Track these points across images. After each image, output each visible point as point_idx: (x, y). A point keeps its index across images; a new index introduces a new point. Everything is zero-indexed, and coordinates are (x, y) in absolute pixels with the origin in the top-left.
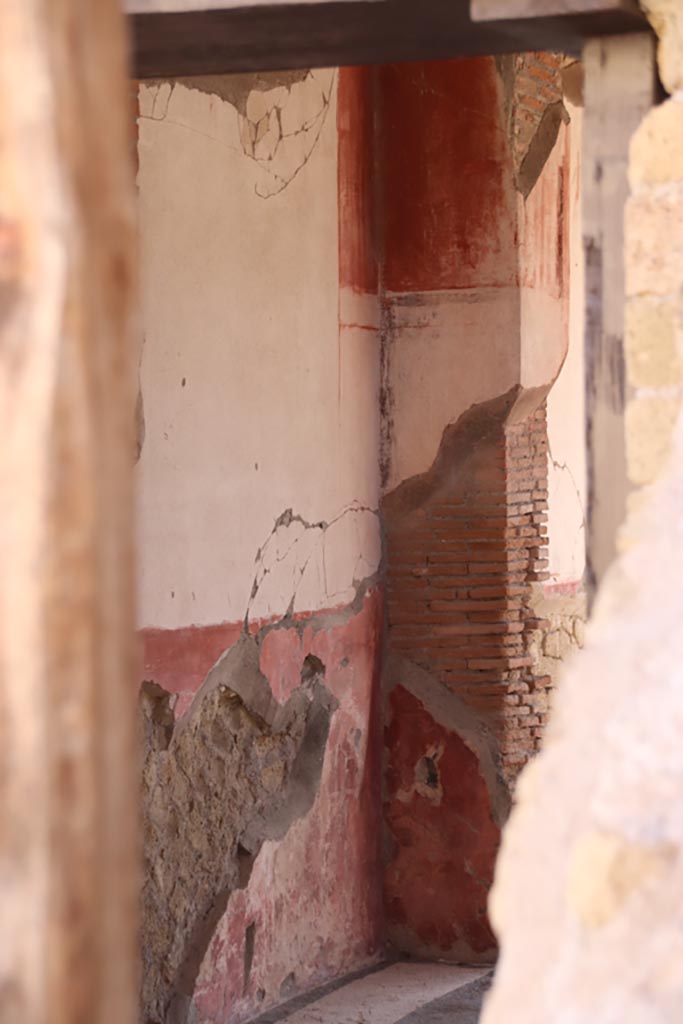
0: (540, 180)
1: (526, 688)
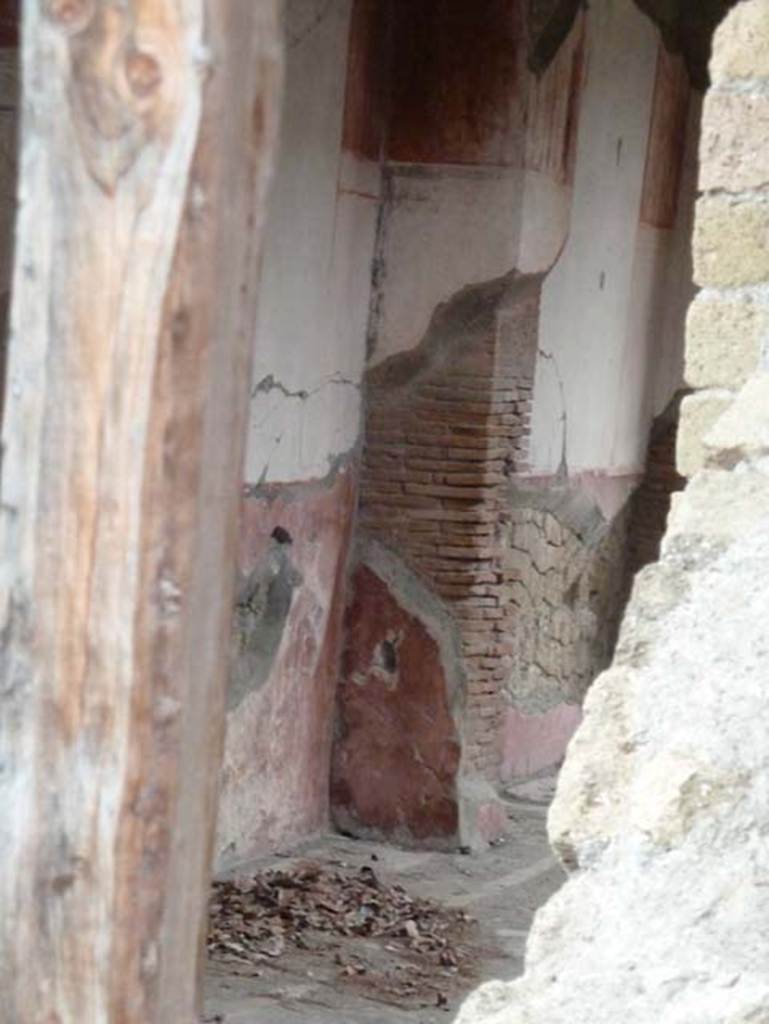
0: (554, 63)
1: (494, 579)
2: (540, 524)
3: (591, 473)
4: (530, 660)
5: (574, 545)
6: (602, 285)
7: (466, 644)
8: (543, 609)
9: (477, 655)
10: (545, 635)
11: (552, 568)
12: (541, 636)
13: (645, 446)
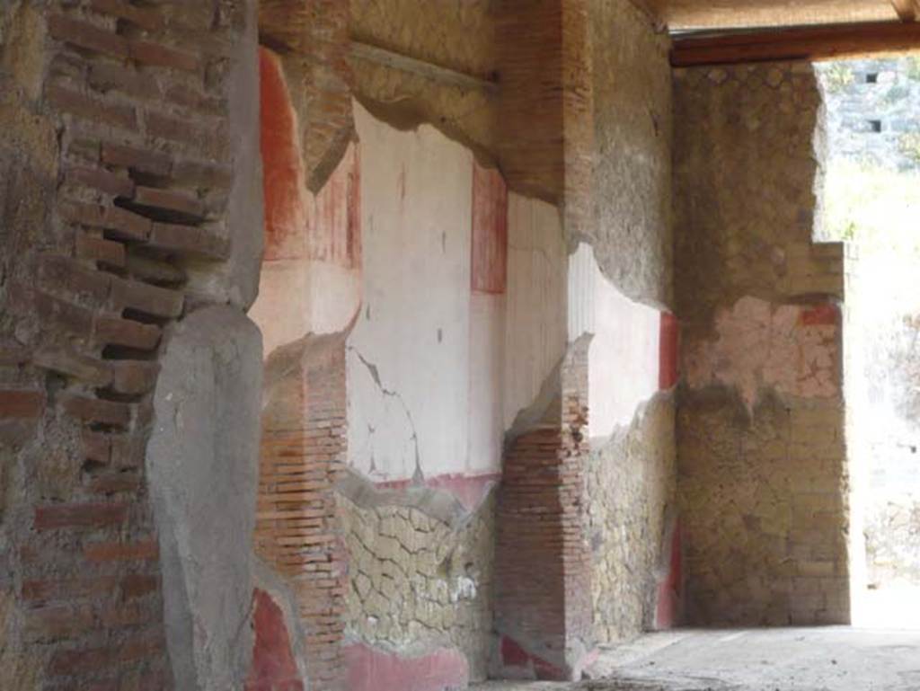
0: (329, 183)
1: (325, 558)
2: (407, 517)
3: (448, 477)
4: (410, 617)
5: (442, 531)
6: (440, 338)
7: (303, 608)
8: (418, 579)
9: (313, 615)
10: (424, 598)
11: (424, 549)
12: (418, 599)
13: (499, 455)
